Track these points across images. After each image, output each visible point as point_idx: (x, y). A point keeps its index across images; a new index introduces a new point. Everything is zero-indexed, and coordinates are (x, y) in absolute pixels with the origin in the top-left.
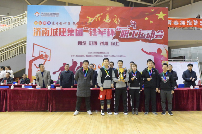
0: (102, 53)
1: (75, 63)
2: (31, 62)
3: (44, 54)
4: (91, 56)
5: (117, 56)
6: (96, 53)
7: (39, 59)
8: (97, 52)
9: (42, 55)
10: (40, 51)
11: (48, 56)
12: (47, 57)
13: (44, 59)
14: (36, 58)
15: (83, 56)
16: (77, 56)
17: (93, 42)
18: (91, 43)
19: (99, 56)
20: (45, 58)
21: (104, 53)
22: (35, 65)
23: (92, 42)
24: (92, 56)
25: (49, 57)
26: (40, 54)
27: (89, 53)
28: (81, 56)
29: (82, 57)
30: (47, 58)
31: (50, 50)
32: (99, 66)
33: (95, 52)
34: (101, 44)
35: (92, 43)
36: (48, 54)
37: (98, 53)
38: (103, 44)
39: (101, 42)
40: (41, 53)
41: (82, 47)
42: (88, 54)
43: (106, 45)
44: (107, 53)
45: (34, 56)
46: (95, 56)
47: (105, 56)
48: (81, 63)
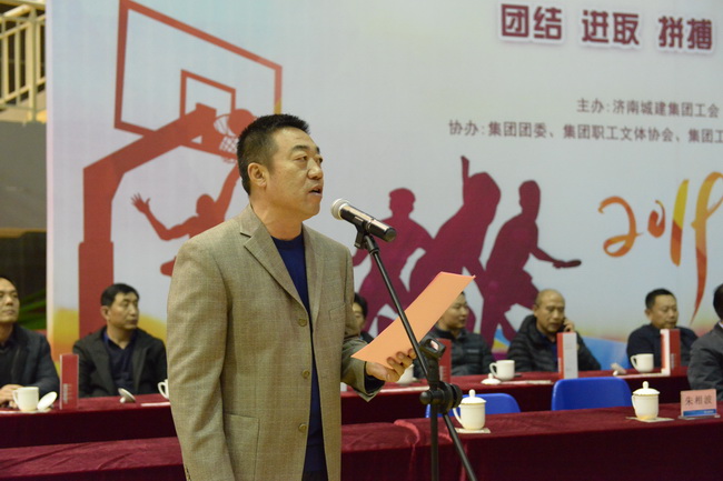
0: (674, 109)
1: (480, 191)
2: (101, 181)
3: (220, 103)
4: (597, 132)
6: (633, 107)
7: (181, 151)
8: (641, 98)
9: (205, 114)
10: (185, 75)
13: (228, 155)
14: (151, 144)
15: (540, 129)
16: (494, 128)
17: (610, 20)
18: (595, 24)
19: (654, 134)
20: (235, 144)
21: (688, 107)
22: (142, 206)
23: (604, 15)
24: (607, 133)
26: (190, 108)
27: (583, 103)
28: (525, 129)
29: (532, 141)
31: (271, 73)
32: (654, 216)
33: (626, 99)
34: (663, 37)
35: (605, 25)
37: (647, 109)
38: (680, 36)
39: (663, 20)
40: (198, 95)
41: (531, 51)
42: (577, 119)
43: (696, 50)
44: (705, 111)
45: (126, 118)
46: (626, 130)
47: (693, 135)
48: (530, 193)
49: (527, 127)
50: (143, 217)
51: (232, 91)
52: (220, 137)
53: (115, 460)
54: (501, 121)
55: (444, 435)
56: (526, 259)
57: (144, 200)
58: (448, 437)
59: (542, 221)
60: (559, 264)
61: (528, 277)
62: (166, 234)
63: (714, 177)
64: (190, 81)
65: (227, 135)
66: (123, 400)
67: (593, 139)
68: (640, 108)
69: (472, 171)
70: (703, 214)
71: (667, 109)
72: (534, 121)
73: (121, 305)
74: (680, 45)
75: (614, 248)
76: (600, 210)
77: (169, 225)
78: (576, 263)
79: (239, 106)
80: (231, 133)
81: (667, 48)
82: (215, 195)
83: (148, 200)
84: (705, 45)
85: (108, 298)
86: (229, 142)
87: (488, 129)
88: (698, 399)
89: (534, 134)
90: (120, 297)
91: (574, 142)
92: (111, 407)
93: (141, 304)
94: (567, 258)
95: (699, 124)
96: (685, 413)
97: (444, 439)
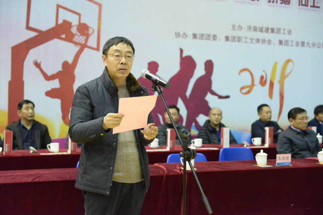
0: (273, 30)
1: (188, 64)
2: (19, 53)
3: (74, 20)
4: (239, 39)
5: (314, 45)
6: (255, 29)
7: (56, 41)
8: (258, 25)
9: (67, 25)
10: (58, 6)
11: (91, 31)
12: (88, 36)
13: (76, 44)
15: (215, 37)
16: (195, 36)
19: (264, 41)
20: (80, 39)
21: (279, 30)
22: (37, 65)
24: (244, 40)
25: (95, 36)
26: (60, 21)
27: (234, 26)
28: (208, 37)
29: (211, 42)
30: (87, 40)
31: (97, 7)
32: (262, 77)
33: (252, 25)
36: (90, 20)
37: (261, 30)
40: (64, 16)
42: (231, 33)
43: (283, 5)
44: (286, 32)
45: (31, 25)
46: (252, 39)
47: (281, 42)
48: (209, 65)
49: (209, 36)
50: (38, 70)
51: (79, 15)
52: (73, 35)
53: (37, 178)
54: (197, 32)
55: (177, 171)
56: (206, 94)
57: (39, 62)
58: (179, 171)
59: (213, 78)
60: (220, 97)
61: (206, 103)
62: (48, 78)
63: (289, 61)
64: (60, 9)
65: (76, 34)
66: (31, 152)
67: (237, 43)
68: (258, 29)
69: (184, 55)
70: (283, 77)
71: (270, 31)
72: (212, 33)
73: (25, 109)
74: (277, 2)
75: (244, 91)
76: (239, 74)
77: (49, 74)
78: (227, 97)
79: (82, 21)
80: (78, 34)
81: (271, 3)
82: (70, 61)
83: (40, 63)
84: (287, 3)
85: (20, 106)
86: (77, 37)
87: (192, 36)
88: (283, 158)
89: (212, 39)
90: (24, 106)
91: (229, 43)
92: (26, 155)
93: (36, 109)
94: (224, 95)
95: (283, 38)
96: (278, 164)
97: (177, 172)
